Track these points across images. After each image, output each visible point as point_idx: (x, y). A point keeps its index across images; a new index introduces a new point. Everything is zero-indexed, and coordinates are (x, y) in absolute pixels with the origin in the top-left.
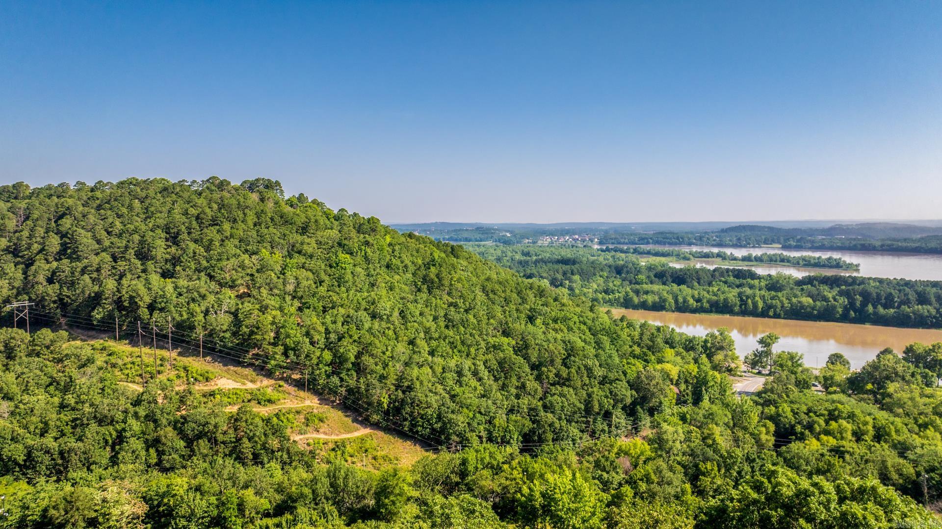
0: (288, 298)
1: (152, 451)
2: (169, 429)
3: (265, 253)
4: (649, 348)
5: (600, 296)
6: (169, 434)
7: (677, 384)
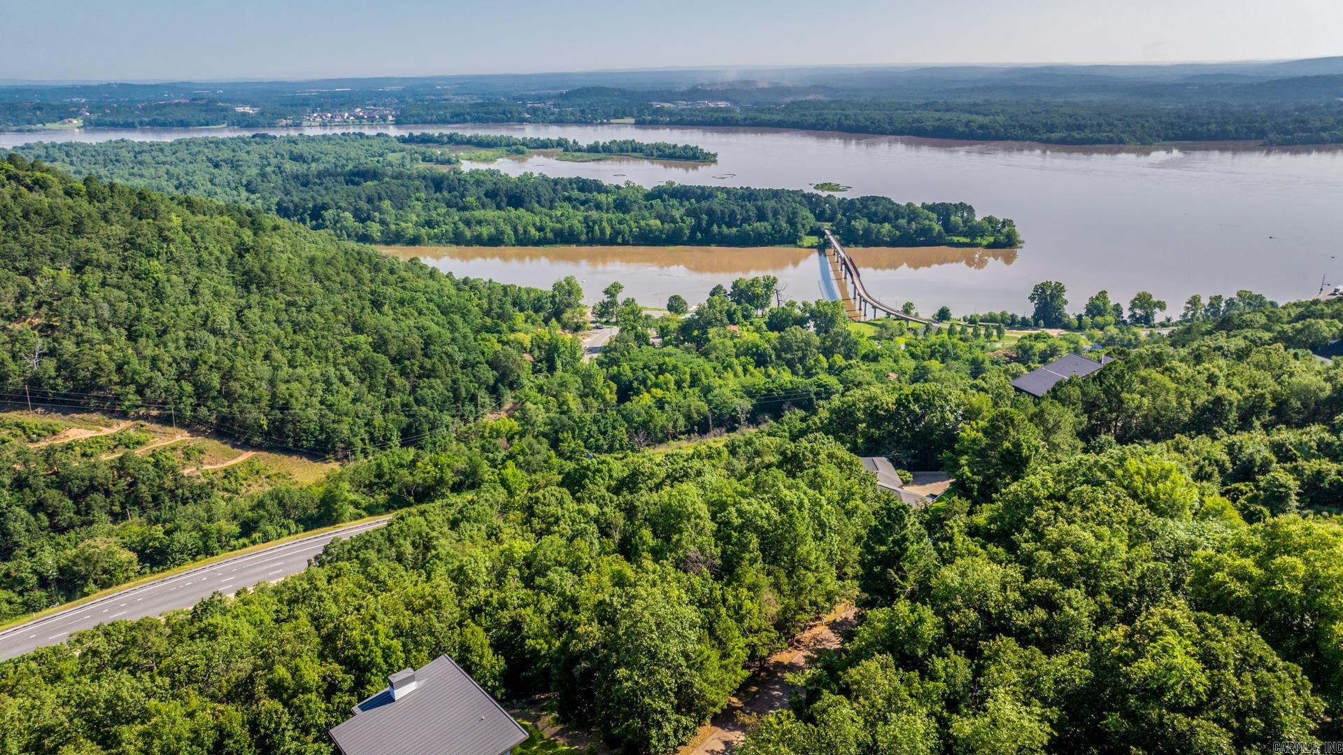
0: (110, 328)
1: (42, 515)
2: (50, 491)
3: (46, 270)
5: (422, 231)
6: (52, 496)
7: (531, 352)
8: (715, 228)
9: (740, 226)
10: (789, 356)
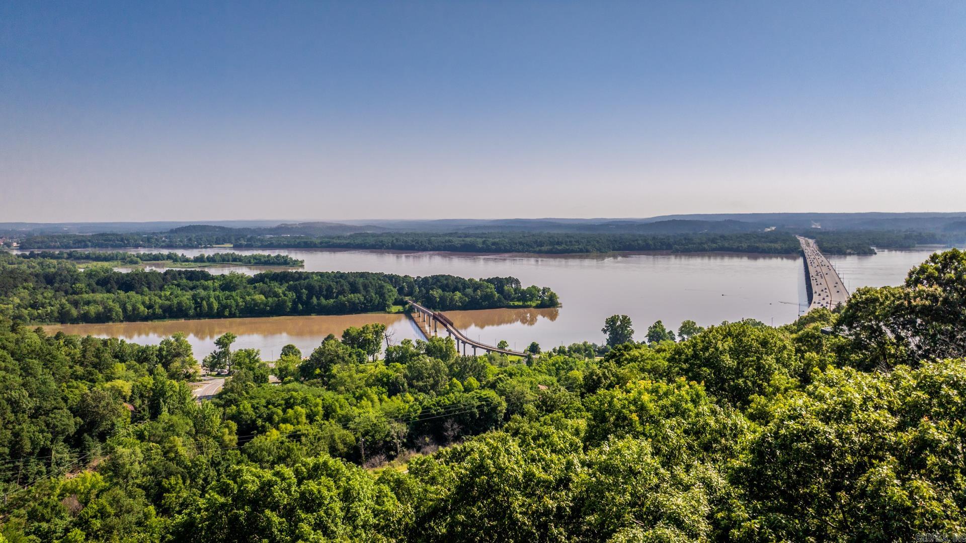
4: (95, 366)
8: (315, 300)
9: (336, 297)
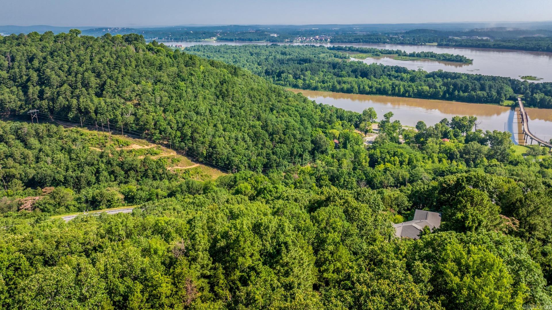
0: (158, 107)
1: (112, 176)
2: (117, 167)
3: (143, 82)
5: (319, 84)
6: (117, 169)
7: (339, 139)
8: (456, 93)
9: (470, 92)
10: (467, 157)
